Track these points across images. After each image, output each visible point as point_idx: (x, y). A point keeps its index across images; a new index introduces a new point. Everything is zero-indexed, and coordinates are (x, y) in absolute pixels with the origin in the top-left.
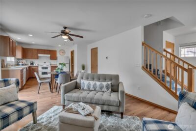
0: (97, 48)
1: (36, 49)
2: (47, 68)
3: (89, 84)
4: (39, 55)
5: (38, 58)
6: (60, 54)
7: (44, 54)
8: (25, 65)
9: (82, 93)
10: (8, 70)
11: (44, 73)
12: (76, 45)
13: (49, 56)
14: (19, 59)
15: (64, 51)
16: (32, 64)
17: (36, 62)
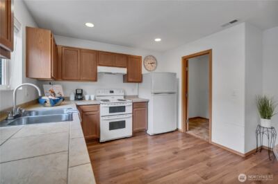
2: (122, 109)
4: (100, 69)
11: (113, 126)
14: (40, 82)
16: (80, 95)
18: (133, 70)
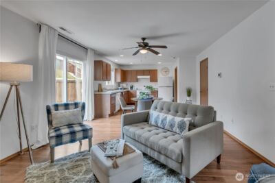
0: (207, 59)
1: (134, 71)
3: (158, 116)
4: (139, 77)
5: (137, 80)
6: (162, 74)
7: (144, 75)
8: (125, 89)
9: (143, 128)
10: (101, 95)
12: (178, 59)
13: (149, 77)
15: (168, 69)
16: (132, 87)
17: (136, 85)
18: (153, 75)
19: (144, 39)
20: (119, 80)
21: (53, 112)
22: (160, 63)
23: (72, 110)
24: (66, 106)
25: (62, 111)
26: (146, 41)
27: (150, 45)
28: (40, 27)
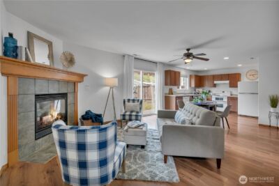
2: (222, 99)
7: (222, 80)
13: (228, 82)
17: (214, 91)
18: (233, 79)
19: (188, 50)
20: (193, 85)
21: (126, 103)
22: (240, 65)
23: (136, 103)
24: (134, 101)
25: (131, 103)
26: (190, 52)
27: (194, 54)
28: (124, 56)
